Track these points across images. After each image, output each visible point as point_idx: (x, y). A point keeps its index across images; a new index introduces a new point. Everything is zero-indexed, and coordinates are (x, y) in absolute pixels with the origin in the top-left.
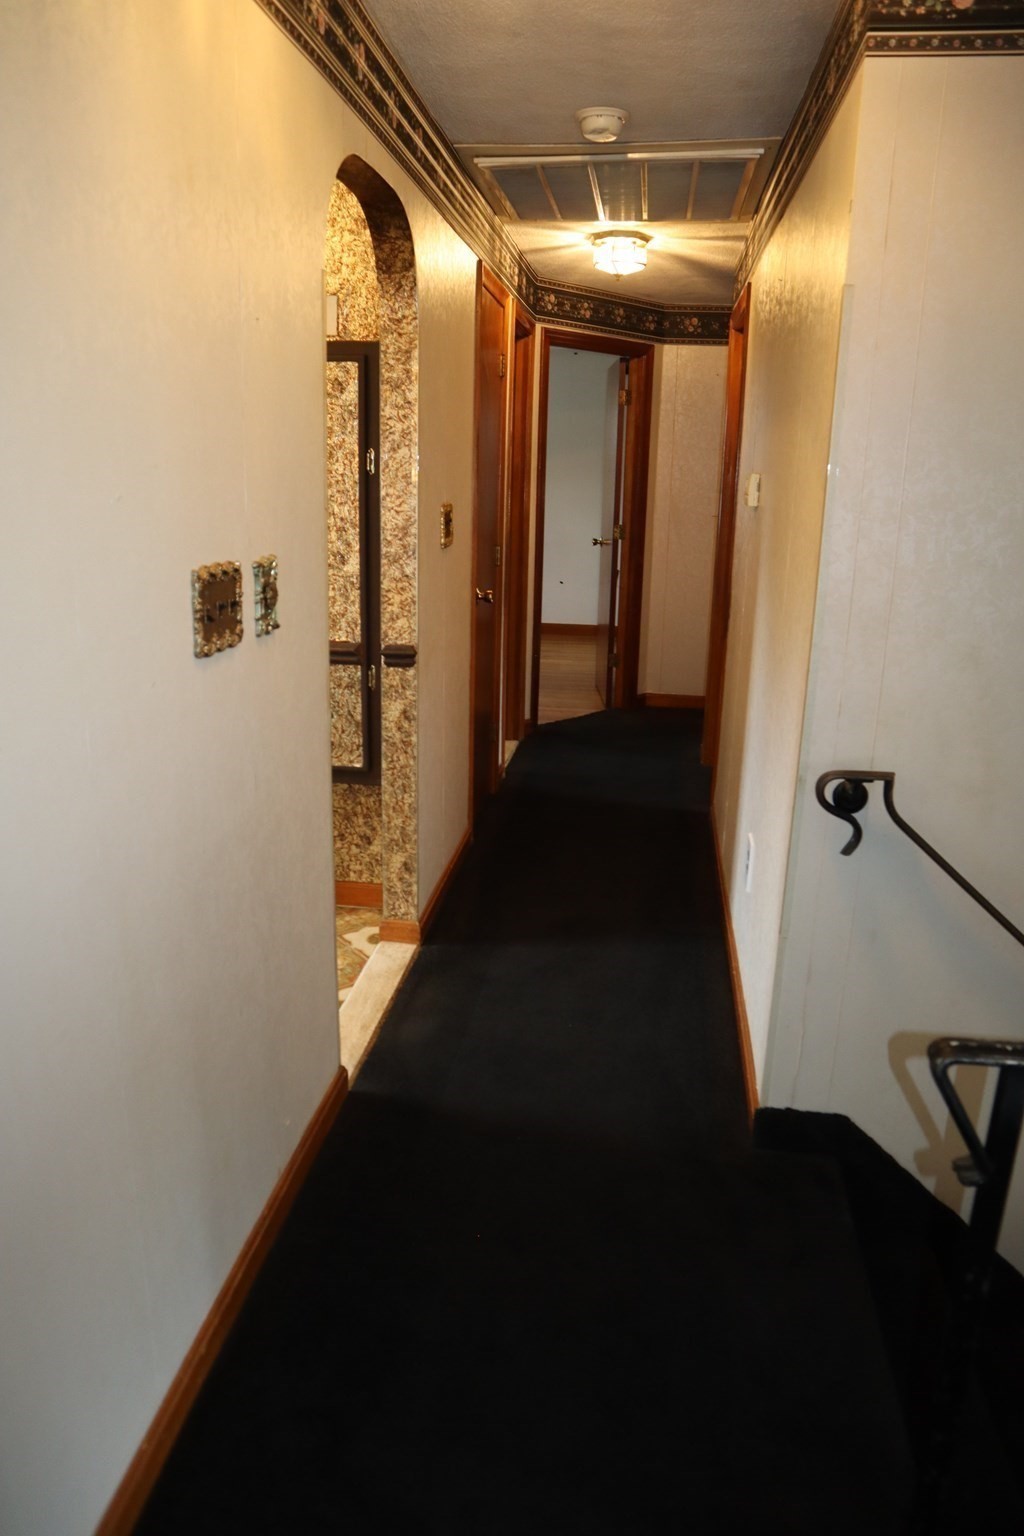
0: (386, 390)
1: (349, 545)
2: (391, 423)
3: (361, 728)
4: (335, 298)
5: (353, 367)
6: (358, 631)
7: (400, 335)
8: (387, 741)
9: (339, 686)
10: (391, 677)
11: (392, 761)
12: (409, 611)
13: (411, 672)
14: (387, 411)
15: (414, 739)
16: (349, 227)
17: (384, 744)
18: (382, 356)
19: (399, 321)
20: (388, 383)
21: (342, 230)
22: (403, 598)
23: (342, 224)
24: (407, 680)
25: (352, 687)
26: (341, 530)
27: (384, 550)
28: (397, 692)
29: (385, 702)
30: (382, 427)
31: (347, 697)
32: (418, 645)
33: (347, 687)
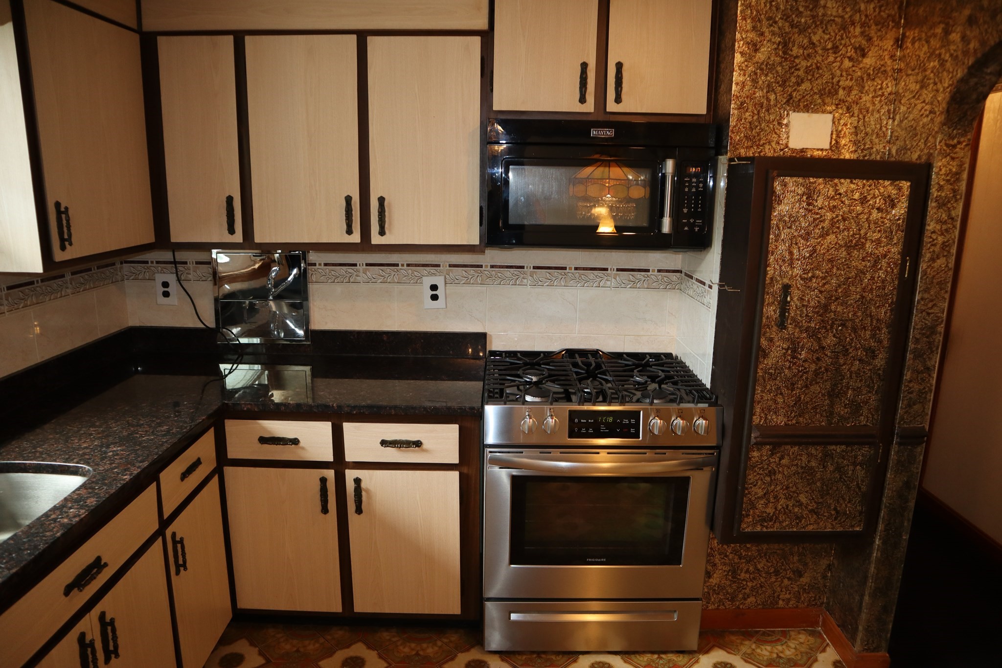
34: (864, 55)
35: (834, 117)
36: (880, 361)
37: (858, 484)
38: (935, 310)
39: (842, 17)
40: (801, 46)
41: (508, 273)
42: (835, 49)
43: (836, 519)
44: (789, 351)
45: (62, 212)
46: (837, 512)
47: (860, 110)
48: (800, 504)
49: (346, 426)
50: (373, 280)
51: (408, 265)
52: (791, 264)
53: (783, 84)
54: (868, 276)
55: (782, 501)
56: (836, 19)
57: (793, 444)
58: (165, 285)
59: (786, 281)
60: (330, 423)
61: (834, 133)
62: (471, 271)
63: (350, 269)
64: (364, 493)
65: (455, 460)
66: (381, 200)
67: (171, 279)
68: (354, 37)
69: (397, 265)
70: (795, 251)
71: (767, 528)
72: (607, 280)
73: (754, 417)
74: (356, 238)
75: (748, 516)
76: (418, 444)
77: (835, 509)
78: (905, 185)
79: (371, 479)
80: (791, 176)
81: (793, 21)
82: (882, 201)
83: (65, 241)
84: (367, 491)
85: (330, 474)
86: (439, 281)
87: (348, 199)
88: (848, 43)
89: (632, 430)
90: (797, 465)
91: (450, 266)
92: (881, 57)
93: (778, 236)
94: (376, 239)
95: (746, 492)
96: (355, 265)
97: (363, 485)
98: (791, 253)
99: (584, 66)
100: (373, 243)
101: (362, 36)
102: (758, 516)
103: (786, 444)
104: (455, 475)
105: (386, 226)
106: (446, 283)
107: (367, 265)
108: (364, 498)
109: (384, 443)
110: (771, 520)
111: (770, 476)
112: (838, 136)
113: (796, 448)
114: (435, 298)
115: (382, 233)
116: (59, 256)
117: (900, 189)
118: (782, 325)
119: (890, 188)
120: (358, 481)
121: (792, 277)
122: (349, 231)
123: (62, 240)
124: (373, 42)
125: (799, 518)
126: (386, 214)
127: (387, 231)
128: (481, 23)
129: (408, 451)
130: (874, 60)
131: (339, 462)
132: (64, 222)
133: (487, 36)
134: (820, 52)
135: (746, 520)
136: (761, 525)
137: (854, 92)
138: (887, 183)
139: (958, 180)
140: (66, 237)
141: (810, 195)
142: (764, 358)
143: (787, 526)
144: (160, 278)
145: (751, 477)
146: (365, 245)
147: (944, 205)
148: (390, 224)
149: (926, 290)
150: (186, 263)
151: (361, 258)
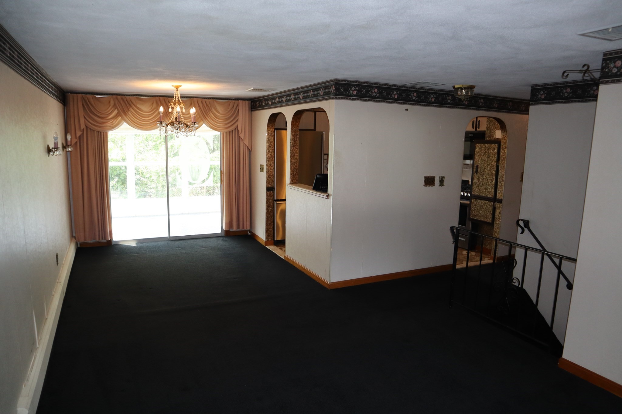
1: (493, 178)
2: (502, 156)
5: (497, 145)
7: (505, 140)
10: (498, 205)
13: (501, 205)
14: (501, 154)
15: (500, 218)
19: (505, 137)
26: (492, 175)
27: (499, 180)
30: (500, 157)
36: (494, 183)
38: (503, 172)
52: (478, 161)
53: (495, 125)
54: (491, 164)
57: (479, 199)
59: (477, 164)
70: (479, 158)
80: (478, 143)
93: (476, 155)
98: (478, 159)
103: (478, 199)
121: (478, 164)
141: (481, 147)
147: (503, 149)
149: (501, 168)
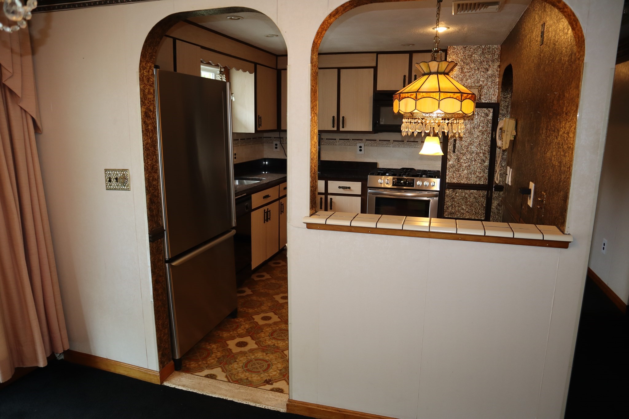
0: (500, 116)
3: (485, 209)
4: (478, 90)
6: (487, 182)
8: (492, 212)
9: (480, 196)
11: (494, 218)
12: (503, 176)
16: (483, 71)
17: (492, 213)
18: (500, 107)
20: (501, 114)
21: (481, 71)
22: (501, 172)
23: (481, 70)
24: (500, 195)
25: (483, 197)
28: (497, 198)
29: (493, 201)
31: (482, 199)
32: (504, 185)
33: (482, 197)
34: (488, 71)
35: (479, 90)
37: (482, 204)
39: (480, 60)
40: (467, 69)
41: (385, 143)
42: (478, 69)
43: (475, 215)
44: (457, 160)
45: (260, 118)
46: (476, 213)
47: (487, 88)
48: (463, 209)
49: (329, 182)
50: (341, 144)
51: (353, 140)
55: (457, 208)
56: (478, 60)
58: (276, 145)
60: (324, 181)
61: (479, 95)
62: (373, 142)
63: (334, 141)
64: (333, 203)
65: (360, 193)
66: (343, 117)
67: (278, 143)
68: (337, 69)
69: (349, 140)
71: (452, 216)
72: (418, 145)
73: (447, 180)
74: (335, 129)
75: (446, 212)
76: (349, 188)
77: (475, 212)
78: (491, 110)
79: (336, 199)
81: (464, 61)
82: (484, 114)
83: (260, 125)
84: (334, 202)
85: (323, 196)
86: (362, 145)
87: (334, 117)
88: (482, 67)
89: (412, 185)
90: (461, 196)
91: (366, 140)
92: (493, 71)
94: (341, 129)
95: (445, 204)
96: (336, 139)
97: (333, 200)
99: (405, 76)
100: (340, 130)
101: (339, 69)
102: (450, 212)
104: (360, 198)
105: (344, 125)
106: (364, 146)
107: (340, 139)
108: (333, 205)
109: (340, 187)
110: (454, 214)
111: (452, 199)
112: (480, 95)
113: (461, 190)
114: (361, 150)
115: (343, 127)
116: (258, 129)
117: (489, 111)
118: (454, 152)
119: (486, 111)
120: (331, 199)
122: (333, 127)
123: (259, 125)
124: (342, 71)
125: (463, 214)
126: (345, 122)
127: (345, 127)
128: (374, 64)
129: (346, 190)
130: (491, 72)
131: (326, 193)
132: (260, 121)
133: (375, 69)
134: (473, 70)
135: (445, 213)
136: (451, 215)
137: (485, 82)
138: (485, 109)
139: (508, 108)
140: (260, 124)
142: (449, 161)
143: (459, 216)
144: (275, 143)
145: (446, 199)
146: (338, 131)
148: (345, 125)
150: (283, 138)
151: (337, 136)
